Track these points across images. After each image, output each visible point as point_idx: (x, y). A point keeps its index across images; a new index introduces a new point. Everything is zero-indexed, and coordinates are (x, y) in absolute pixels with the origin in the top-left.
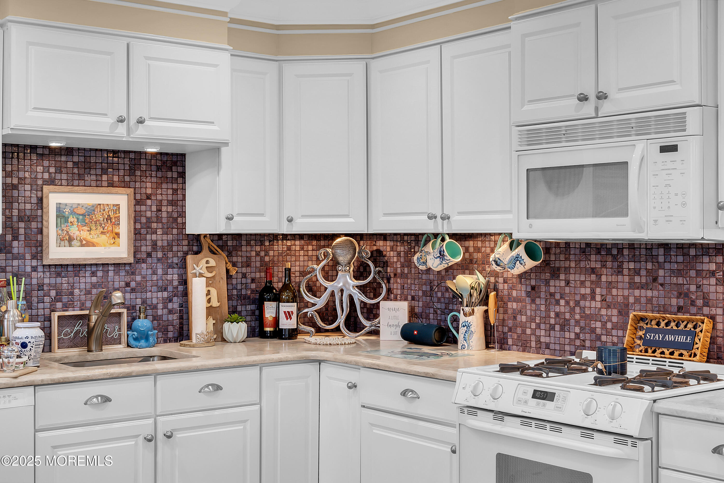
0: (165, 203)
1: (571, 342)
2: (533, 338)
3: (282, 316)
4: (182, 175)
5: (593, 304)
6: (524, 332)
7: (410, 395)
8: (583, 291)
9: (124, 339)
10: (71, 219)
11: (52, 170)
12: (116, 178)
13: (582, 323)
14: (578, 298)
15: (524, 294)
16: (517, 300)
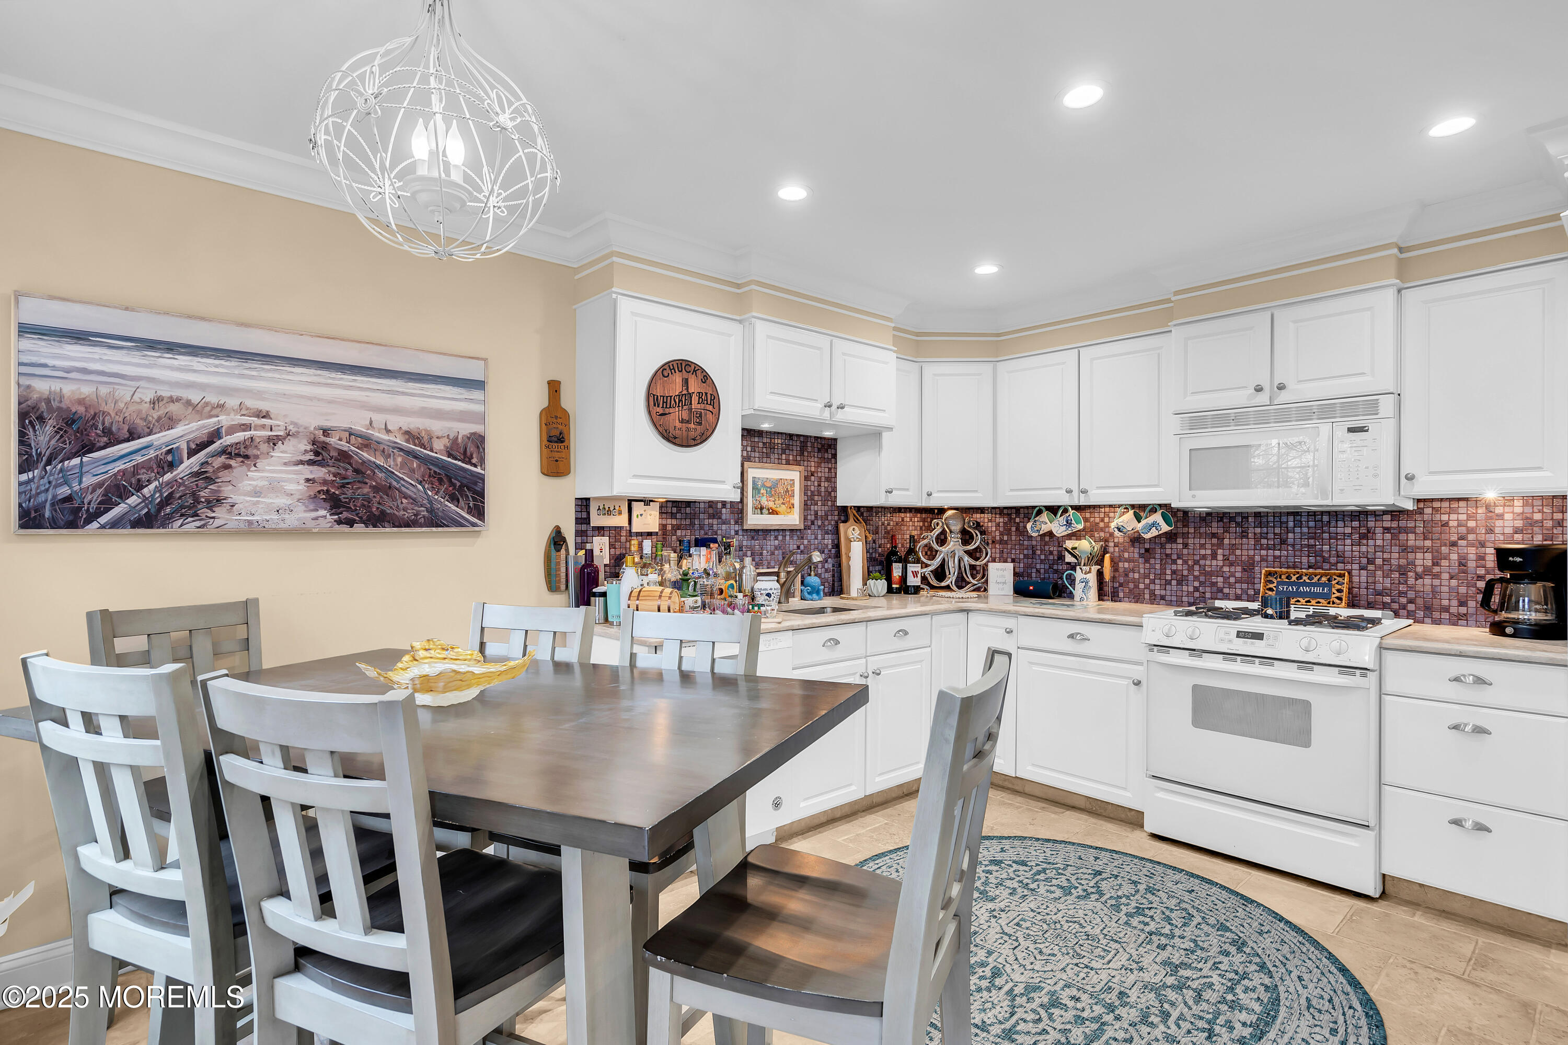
0: (823, 479)
1: (1189, 594)
2: (1147, 591)
3: (910, 575)
4: (835, 456)
5: (1214, 563)
6: (1137, 587)
7: (1078, 637)
8: (1203, 552)
9: (798, 593)
10: (762, 491)
11: (749, 449)
12: (791, 457)
13: (1202, 579)
14: (1197, 558)
15: (1136, 555)
16: (1128, 560)
